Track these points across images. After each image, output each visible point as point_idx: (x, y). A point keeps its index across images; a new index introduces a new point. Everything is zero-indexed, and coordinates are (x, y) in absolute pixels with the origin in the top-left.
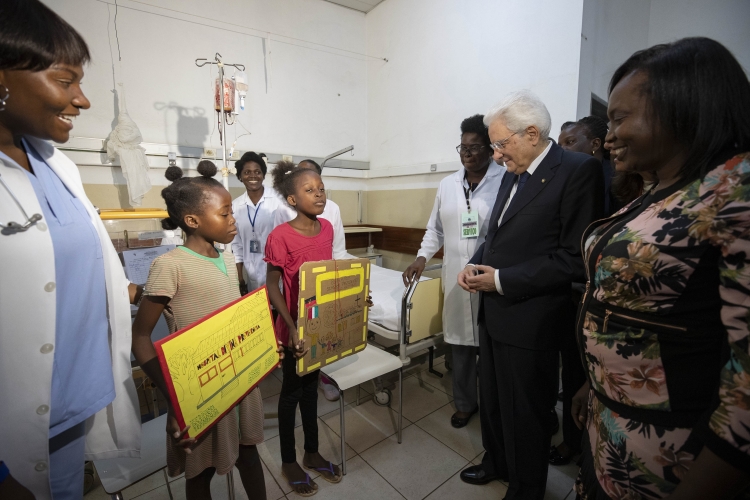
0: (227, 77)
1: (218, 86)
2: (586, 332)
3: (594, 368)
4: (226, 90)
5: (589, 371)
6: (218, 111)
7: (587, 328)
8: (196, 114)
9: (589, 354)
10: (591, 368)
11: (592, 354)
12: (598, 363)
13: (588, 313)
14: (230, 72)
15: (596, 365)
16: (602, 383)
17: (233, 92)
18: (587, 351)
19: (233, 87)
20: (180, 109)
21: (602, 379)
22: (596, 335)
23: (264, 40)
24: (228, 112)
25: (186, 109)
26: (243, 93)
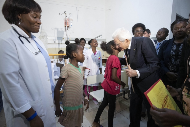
0: (67, 17)
1: (65, 20)
2: (183, 93)
3: (185, 106)
4: (67, 21)
5: (183, 107)
6: (65, 27)
7: (184, 92)
8: (61, 30)
9: (184, 101)
10: (184, 106)
11: (185, 101)
12: (187, 105)
13: (185, 86)
14: (68, 16)
15: (186, 105)
16: (187, 112)
17: (69, 21)
18: (183, 100)
19: (69, 20)
20: (57, 29)
21: (188, 111)
22: (186, 94)
23: (77, 7)
24: (68, 27)
25: (59, 29)
26: (71, 21)
